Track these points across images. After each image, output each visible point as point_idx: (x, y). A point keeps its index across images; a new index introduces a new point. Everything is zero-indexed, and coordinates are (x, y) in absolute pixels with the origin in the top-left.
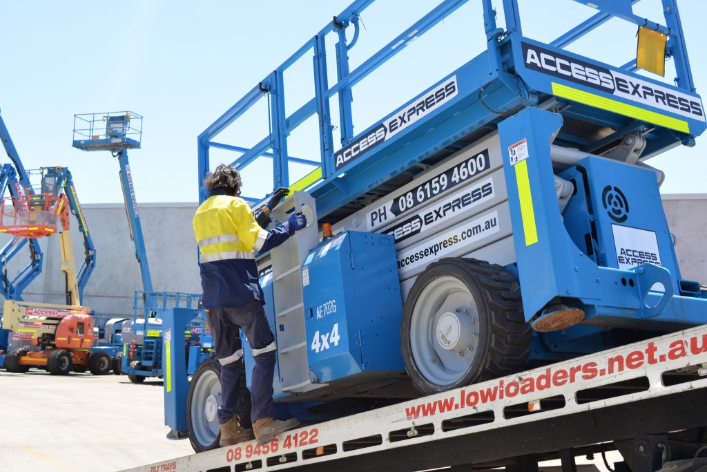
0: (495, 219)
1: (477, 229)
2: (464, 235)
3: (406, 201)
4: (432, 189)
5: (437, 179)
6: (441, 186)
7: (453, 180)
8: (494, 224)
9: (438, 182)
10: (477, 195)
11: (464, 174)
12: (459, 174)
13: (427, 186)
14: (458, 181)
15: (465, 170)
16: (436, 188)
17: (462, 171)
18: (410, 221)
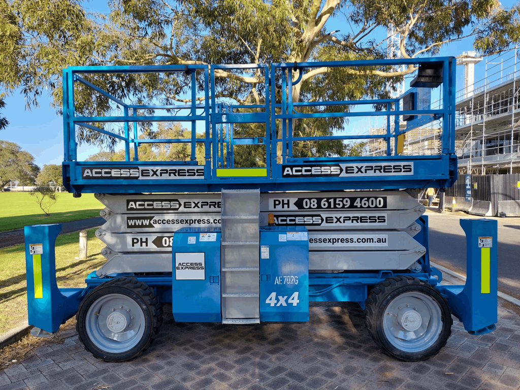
0: (385, 239)
1: (371, 240)
2: (359, 240)
3: (311, 203)
4: (335, 204)
5: (341, 199)
6: (344, 205)
7: (355, 204)
8: (384, 241)
9: (342, 201)
10: (373, 220)
11: (365, 204)
12: (361, 203)
13: (332, 201)
14: (359, 206)
15: (367, 202)
16: (339, 204)
17: (363, 202)
18: (313, 216)
